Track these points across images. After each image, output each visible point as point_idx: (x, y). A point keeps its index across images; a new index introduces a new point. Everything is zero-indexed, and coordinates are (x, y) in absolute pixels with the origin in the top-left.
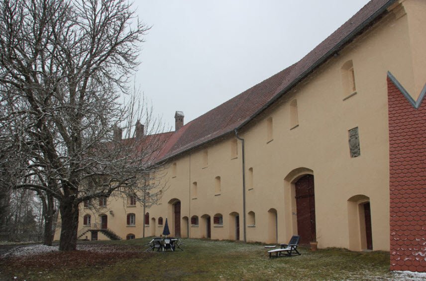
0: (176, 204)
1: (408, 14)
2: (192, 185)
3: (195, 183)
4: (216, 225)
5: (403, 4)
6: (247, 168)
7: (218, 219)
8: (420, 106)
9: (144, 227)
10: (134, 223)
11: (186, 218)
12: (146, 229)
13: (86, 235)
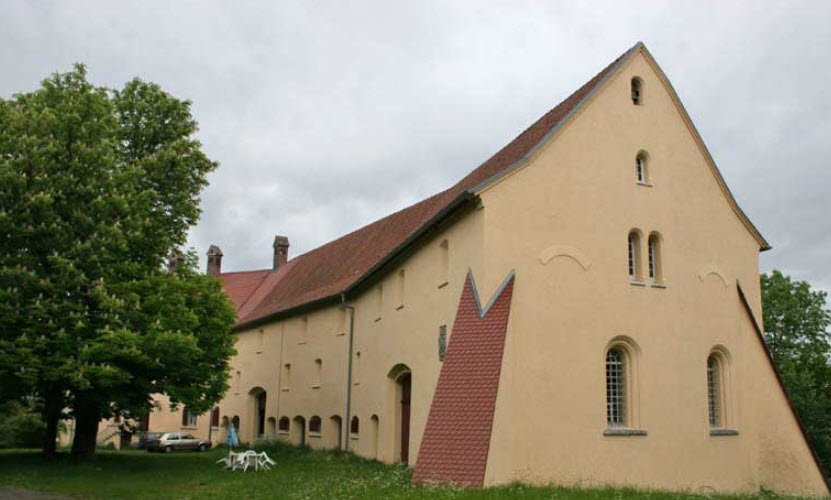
0: (260, 395)
1: (485, 209)
2: (284, 369)
3: (288, 366)
4: (312, 433)
5: (481, 196)
6: (355, 352)
7: (316, 423)
8: (485, 316)
9: (210, 430)
10: (195, 424)
11: (272, 420)
12: (213, 433)
13: (111, 440)
